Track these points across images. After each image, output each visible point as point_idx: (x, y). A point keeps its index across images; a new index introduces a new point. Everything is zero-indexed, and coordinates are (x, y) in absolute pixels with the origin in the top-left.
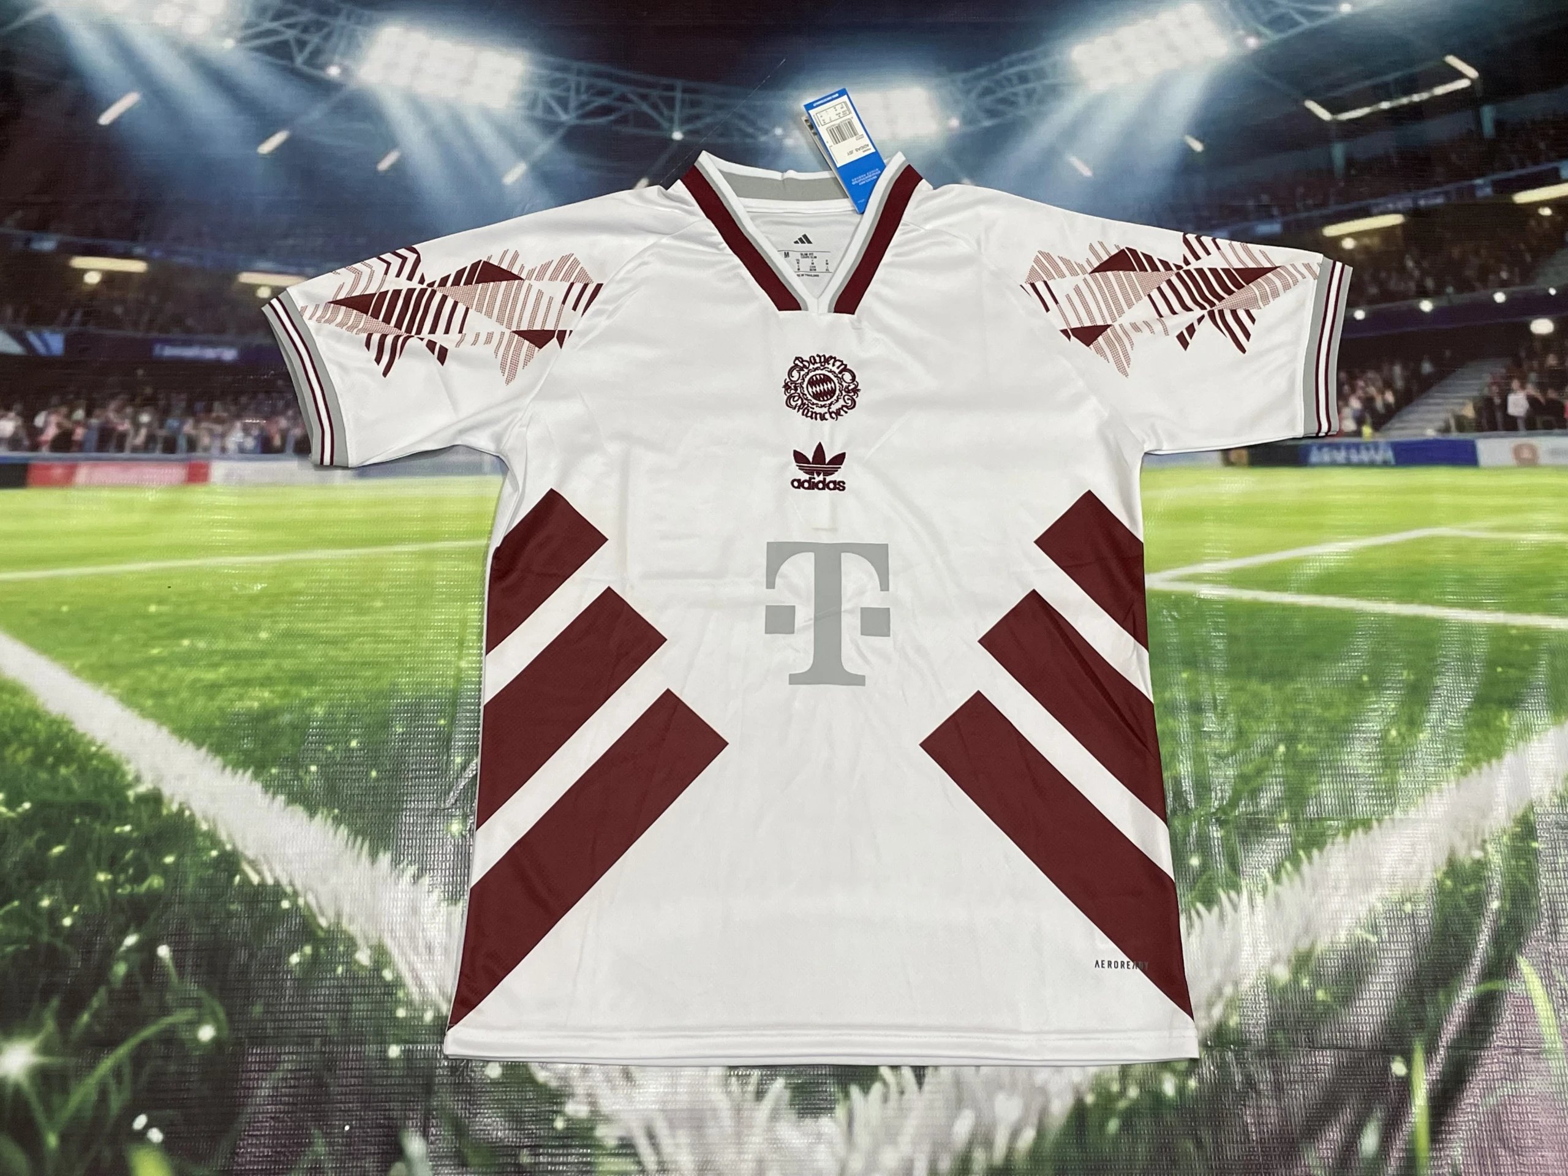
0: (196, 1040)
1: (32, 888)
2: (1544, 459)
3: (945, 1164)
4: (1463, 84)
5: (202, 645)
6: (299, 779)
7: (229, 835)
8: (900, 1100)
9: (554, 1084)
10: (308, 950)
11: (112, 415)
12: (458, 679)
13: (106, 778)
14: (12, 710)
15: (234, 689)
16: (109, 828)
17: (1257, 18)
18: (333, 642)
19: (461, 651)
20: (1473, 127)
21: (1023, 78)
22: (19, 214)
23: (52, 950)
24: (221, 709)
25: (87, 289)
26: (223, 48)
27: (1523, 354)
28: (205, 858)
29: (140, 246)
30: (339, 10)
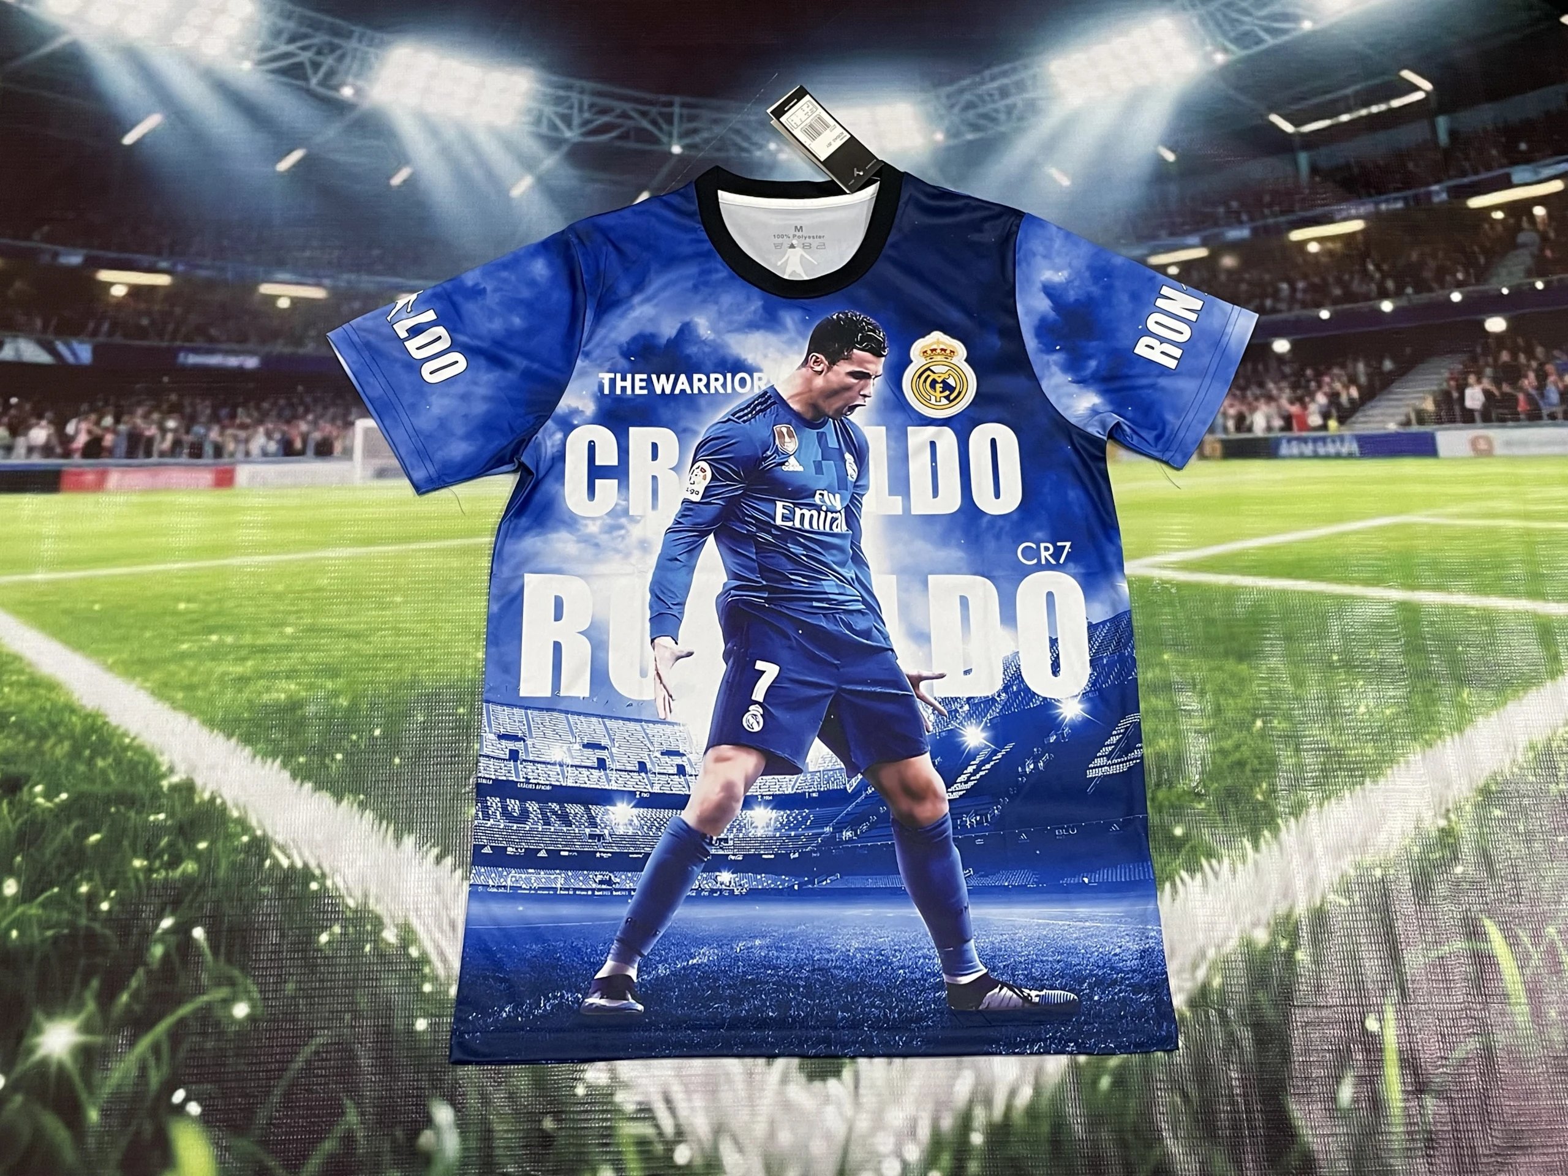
0: (231, 1016)
1: (72, 875)
2: (1498, 450)
3: (947, 1123)
4: (1418, 96)
5: (229, 639)
6: (326, 767)
7: (259, 821)
10: (337, 929)
11: (139, 421)
12: (476, 669)
13: (141, 768)
14: (48, 705)
15: (262, 682)
16: (144, 815)
17: (1225, 34)
18: (356, 636)
19: (478, 642)
20: (1429, 137)
21: (1004, 93)
22: (46, 228)
23: (90, 933)
24: (249, 701)
25: (113, 301)
26: (241, 70)
27: (1479, 350)
28: (236, 843)
29: (164, 260)
30: (351, 32)
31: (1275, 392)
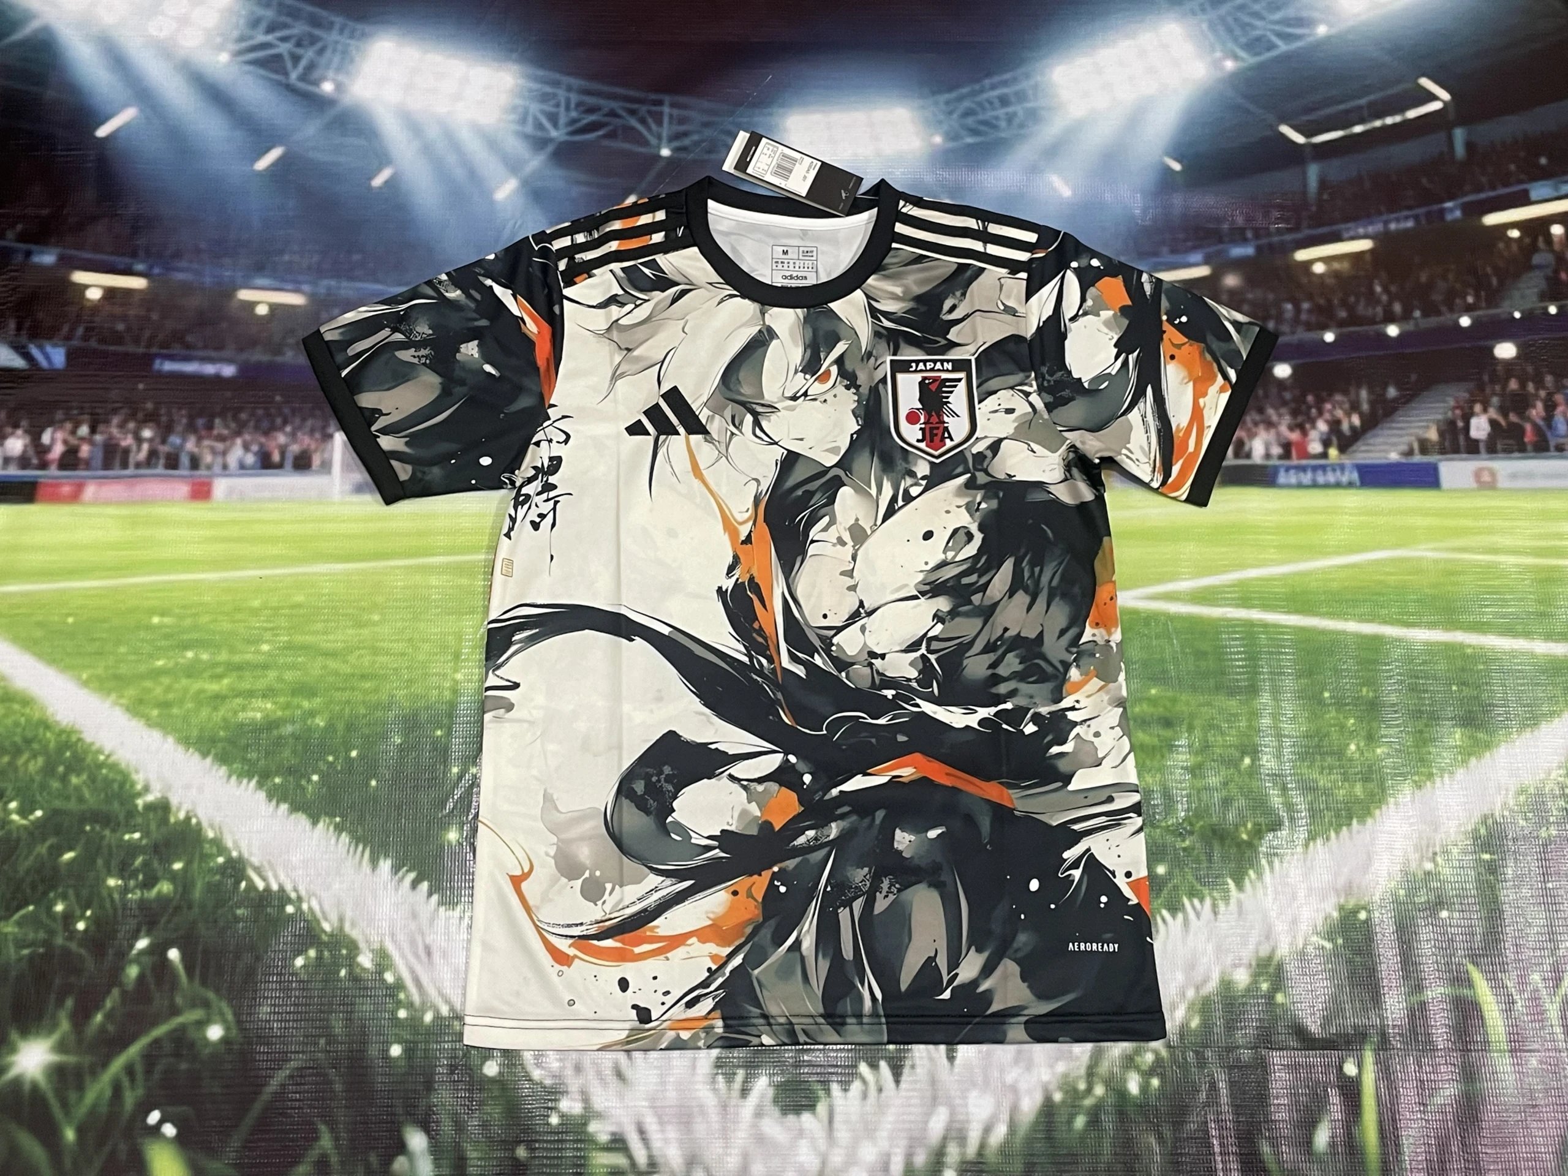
0: (205, 1038)
1: (45, 894)
2: (1502, 483)
3: (921, 1159)
4: (1435, 106)
5: (205, 657)
6: (303, 789)
7: (235, 842)
8: (878, 1098)
9: (548, 1082)
10: (312, 953)
11: (115, 431)
12: (455, 691)
13: (116, 786)
14: (23, 720)
15: (239, 701)
16: (118, 834)
17: (1236, 40)
18: (333, 654)
19: (456, 664)
20: (1445, 150)
21: (1004, 101)
22: (19, 227)
23: (66, 952)
24: (224, 719)
25: (88, 304)
26: (218, 62)
27: (1486, 378)
28: (212, 864)
29: (143, 262)
30: (332, 24)
31: (1275, 418)
